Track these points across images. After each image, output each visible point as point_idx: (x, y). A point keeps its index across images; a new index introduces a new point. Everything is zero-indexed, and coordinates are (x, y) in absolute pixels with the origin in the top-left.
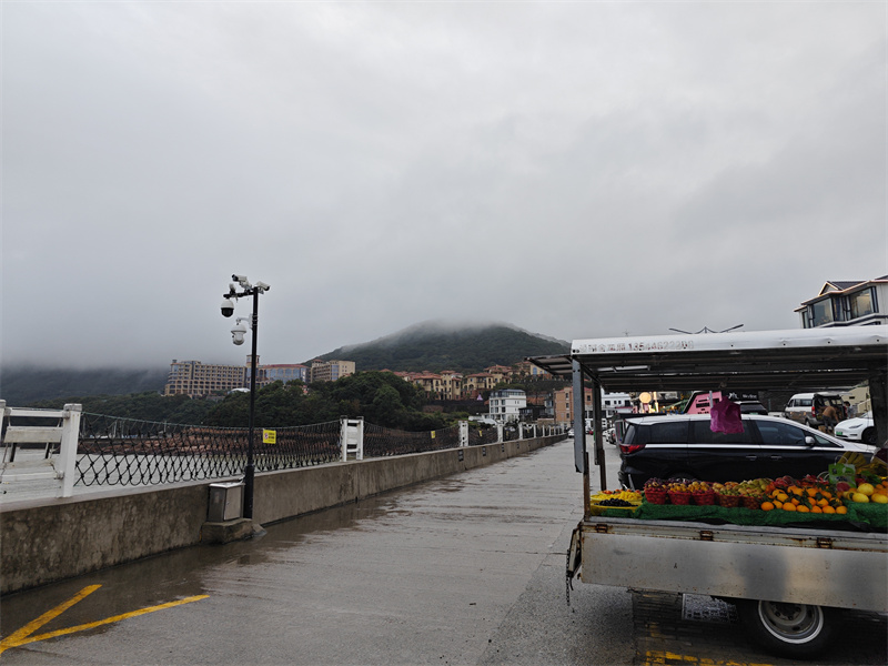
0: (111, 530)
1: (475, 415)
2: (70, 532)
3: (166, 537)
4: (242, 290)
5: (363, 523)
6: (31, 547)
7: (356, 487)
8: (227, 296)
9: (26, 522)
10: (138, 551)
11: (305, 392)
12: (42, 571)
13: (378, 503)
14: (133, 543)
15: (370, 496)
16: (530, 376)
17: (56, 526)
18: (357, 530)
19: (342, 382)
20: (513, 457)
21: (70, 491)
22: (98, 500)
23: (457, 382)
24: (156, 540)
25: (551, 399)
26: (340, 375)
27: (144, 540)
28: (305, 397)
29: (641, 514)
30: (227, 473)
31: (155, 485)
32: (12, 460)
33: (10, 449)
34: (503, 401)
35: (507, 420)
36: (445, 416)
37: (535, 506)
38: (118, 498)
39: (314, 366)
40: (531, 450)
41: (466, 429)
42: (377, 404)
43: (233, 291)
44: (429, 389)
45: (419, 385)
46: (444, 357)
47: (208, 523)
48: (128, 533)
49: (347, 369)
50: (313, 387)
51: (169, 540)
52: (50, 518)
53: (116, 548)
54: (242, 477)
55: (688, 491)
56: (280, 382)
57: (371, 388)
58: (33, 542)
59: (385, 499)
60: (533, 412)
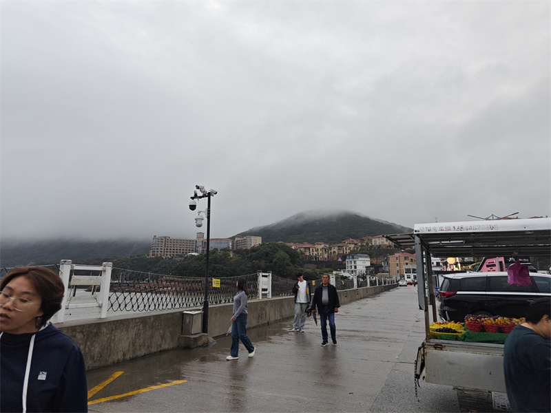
0: (128, 338)
1: (337, 270)
2: (106, 339)
3: (159, 343)
4: (201, 194)
5: (274, 338)
6: (85, 348)
7: (268, 315)
8: (193, 198)
9: (82, 332)
10: (143, 352)
11: (231, 255)
12: (90, 362)
13: (281, 326)
14: (140, 346)
15: (276, 321)
16: (372, 246)
17: (98, 335)
18: (271, 342)
19: (254, 250)
20: (364, 298)
21: (105, 314)
22: (121, 320)
23: (325, 250)
24: (153, 345)
25: (387, 261)
26: (253, 245)
27: (147, 345)
28: (231, 258)
29: (464, 338)
30: (192, 305)
31: (152, 312)
32: (74, 296)
33: (73, 290)
34: (355, 262)
35: (358, 274)
36: (318, 271)
37: (383, 331)
38: (132, 319)
39: (236, 239)
40: (375, 293)
41: (334, 279)
42: (275, 263)
43: (196, 195)
44: (308, 254)
45: (301, 251)
46: (317, 233)
47: (182, 336)
48: (137, 340)
49: (257, 241)
50: (237, 252)
51: (160, 346)
52: (95, 330)
53: (131, 349)
54: (201, 308)
55: (497, 324)
56: (216, 249)
57: (271, 253)
58: (86, 345)
59: (286, 323)
60: (375, 269)
